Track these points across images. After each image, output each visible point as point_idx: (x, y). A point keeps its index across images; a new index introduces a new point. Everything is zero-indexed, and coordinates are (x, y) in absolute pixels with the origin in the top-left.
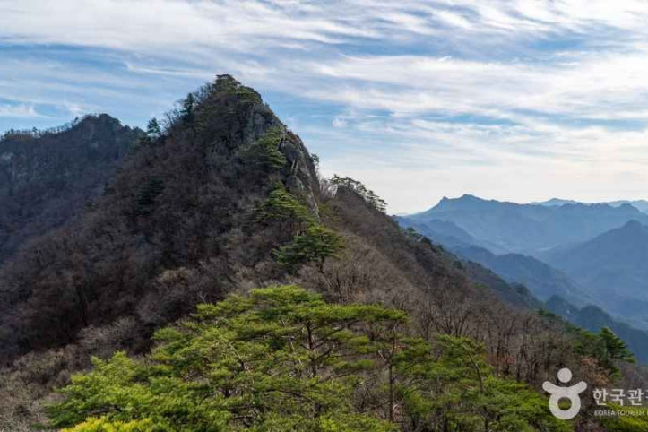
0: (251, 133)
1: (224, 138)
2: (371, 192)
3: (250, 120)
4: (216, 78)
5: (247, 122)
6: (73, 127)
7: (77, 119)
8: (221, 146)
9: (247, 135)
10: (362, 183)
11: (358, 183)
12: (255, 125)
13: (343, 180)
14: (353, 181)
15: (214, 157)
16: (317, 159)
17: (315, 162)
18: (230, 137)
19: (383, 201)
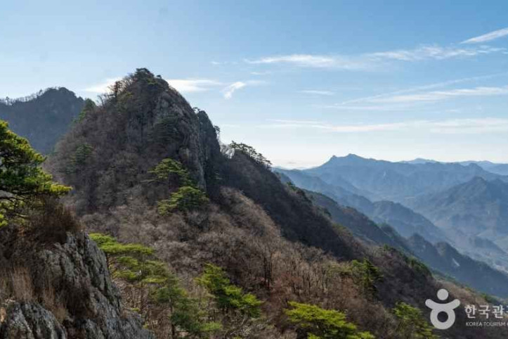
0: (159, 113)
1: (138, 117)
2: (260, 155)
3: (158, 103)
4: (136, 71)
5: (155, 105)
6: (38, 97)
7: (41, 91)
8: (136, 122)
9: (156, 115)
10: (254, 148)
11: (250, 147)
12: (161, 107)
13: (239, 145)
14: (247, 146)
15: (130, 131)
16: (218, 129)
17: (217, 132)
18: (143, 116)
19: (269, 161)
